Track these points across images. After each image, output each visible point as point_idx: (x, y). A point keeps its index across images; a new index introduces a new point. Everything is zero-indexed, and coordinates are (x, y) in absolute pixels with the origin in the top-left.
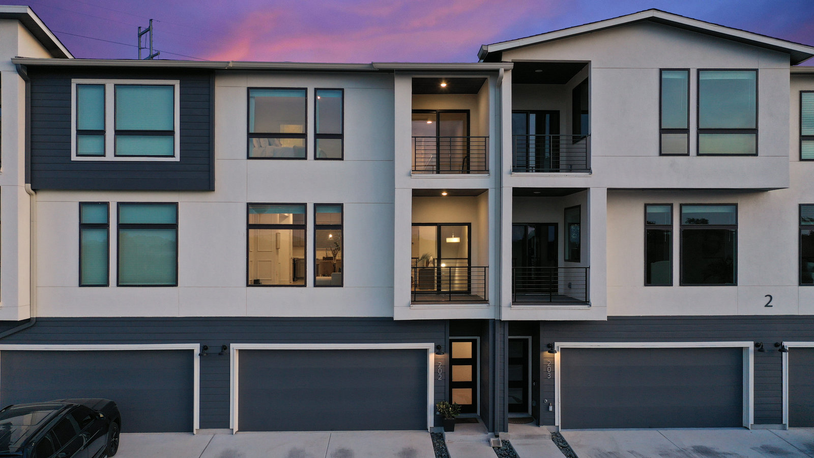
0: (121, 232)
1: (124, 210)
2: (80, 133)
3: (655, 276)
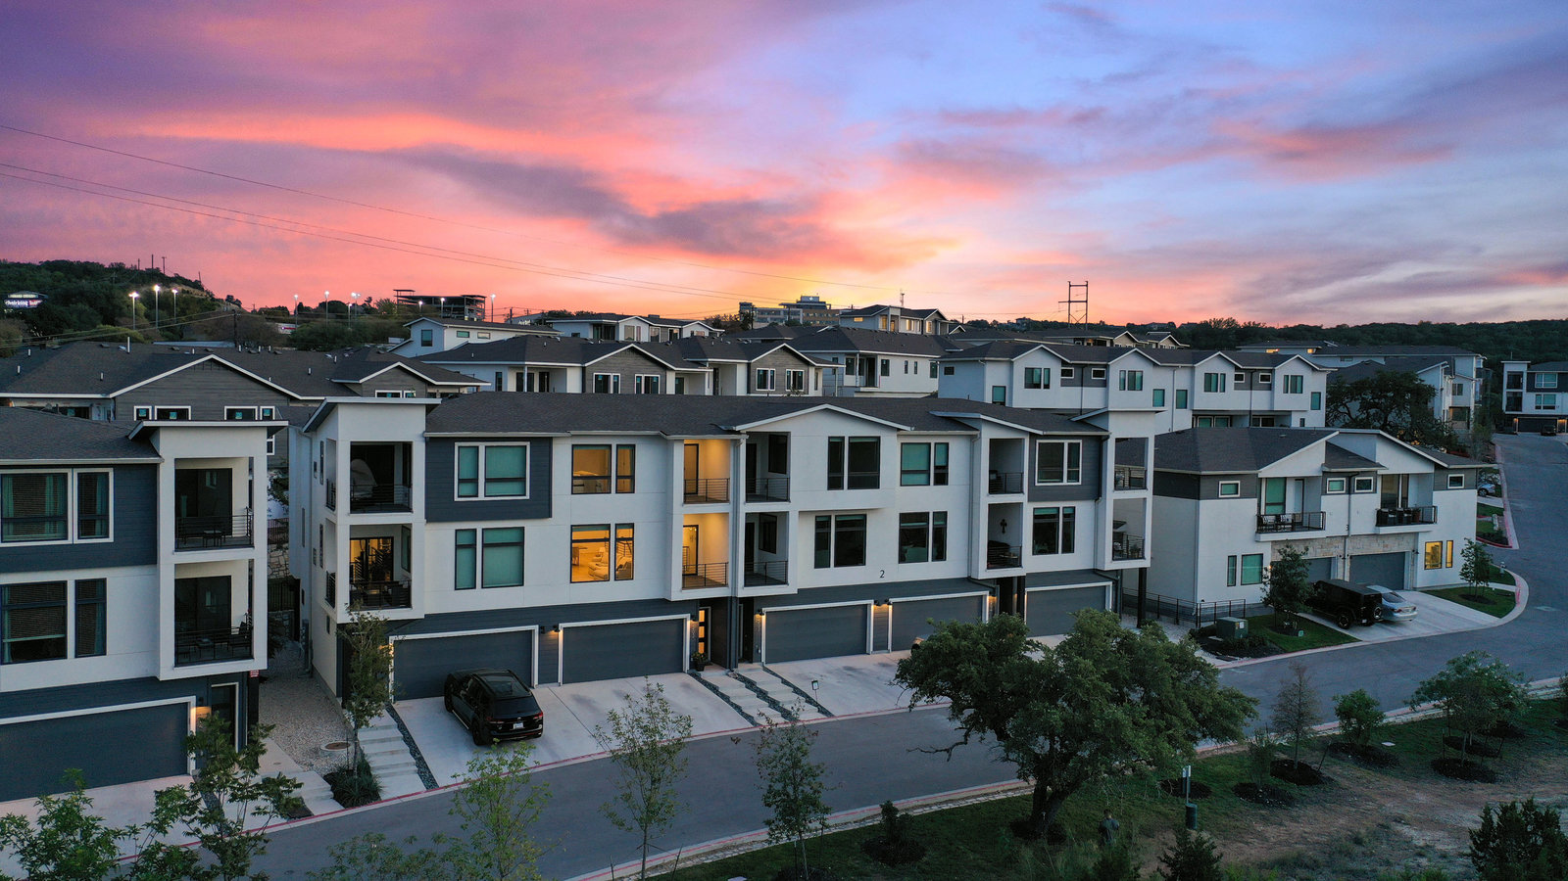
0: (485, 550)
1: (486, 533)
2: (460, 481)
3: (821, 562)
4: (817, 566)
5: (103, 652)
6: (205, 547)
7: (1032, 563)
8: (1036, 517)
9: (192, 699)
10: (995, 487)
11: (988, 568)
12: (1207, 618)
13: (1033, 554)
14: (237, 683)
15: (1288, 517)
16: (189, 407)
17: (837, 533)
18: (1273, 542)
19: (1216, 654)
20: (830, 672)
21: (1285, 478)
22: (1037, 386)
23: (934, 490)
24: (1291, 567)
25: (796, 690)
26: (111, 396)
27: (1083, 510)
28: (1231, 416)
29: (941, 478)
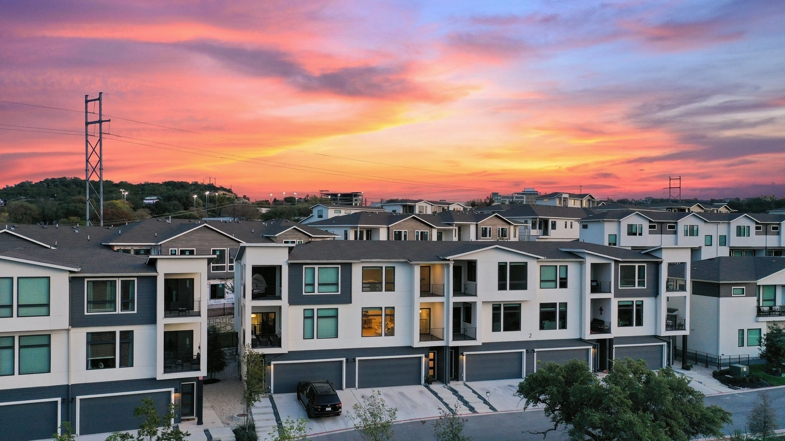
0: (318, 319)
1: (319, 311)
2: (306, 285)
3: (495, 328)
4: (493, 330)
5: (132, 366)
6: (179, 316)
7: (617, 331)
8: (619, 306)
9: (172, 390)
10: (594, 290)
11: (591, 334)
12: (725, 365)
13: (618, 326)
14: (195, 383)
15: (777, 308)
16: (195, 249)
17: (504, 313)
18: (767, 322)
19: (728, 385)
20: (499, 388)
21: (775, 286)
22: (635, 234)
23: (559, 290)
24: (776, 337)
25: (480, 397)
26: (159, 244)
27: (648, 303)
28: (755, 250)
29: (564, 284)
